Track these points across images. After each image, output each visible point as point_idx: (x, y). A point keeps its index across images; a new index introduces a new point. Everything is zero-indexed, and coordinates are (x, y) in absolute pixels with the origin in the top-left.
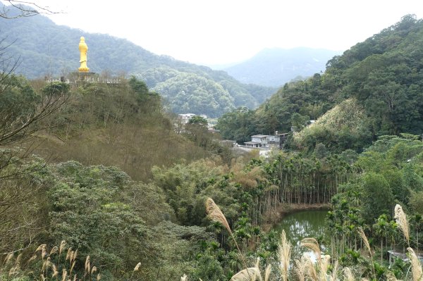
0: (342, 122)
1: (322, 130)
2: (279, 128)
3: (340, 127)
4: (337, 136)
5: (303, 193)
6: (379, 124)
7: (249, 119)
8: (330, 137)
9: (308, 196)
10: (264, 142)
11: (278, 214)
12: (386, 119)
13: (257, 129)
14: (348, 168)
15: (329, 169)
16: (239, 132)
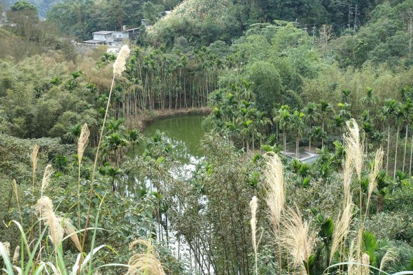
0: (204, 11)
1: (181, 21)
2: (127, 22)
3: (201, 17)
4: (199, 28)
5: (168, 97)
6: (247, 12)
7: (88, 11)
8: (191, 30)
9: (173, 99)
10: (109, 39)
11: (140, 123)
12: (255, 6)
13: (99, 24)
14: (219, 63)
15: (196, 65)
16: (76, 29)
